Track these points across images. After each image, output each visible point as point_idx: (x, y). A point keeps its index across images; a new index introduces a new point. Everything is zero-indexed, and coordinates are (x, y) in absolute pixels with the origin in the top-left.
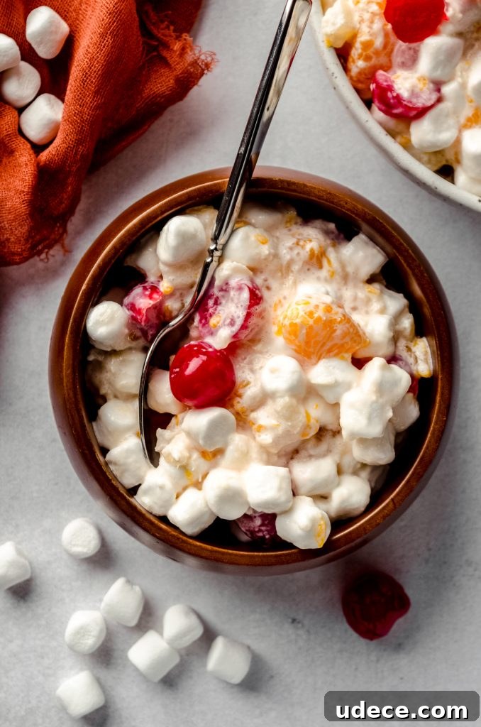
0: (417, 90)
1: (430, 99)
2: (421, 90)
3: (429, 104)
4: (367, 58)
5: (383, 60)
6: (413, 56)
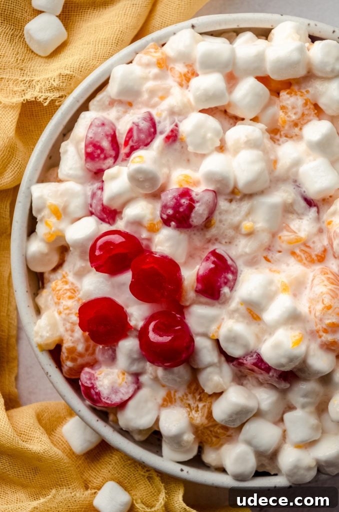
0: (116, 385)
1: (128, 393)
2: (120, 384)
3: (126, 398)
4: (73, 360)
5: (87, 359)
6: (112, 355)
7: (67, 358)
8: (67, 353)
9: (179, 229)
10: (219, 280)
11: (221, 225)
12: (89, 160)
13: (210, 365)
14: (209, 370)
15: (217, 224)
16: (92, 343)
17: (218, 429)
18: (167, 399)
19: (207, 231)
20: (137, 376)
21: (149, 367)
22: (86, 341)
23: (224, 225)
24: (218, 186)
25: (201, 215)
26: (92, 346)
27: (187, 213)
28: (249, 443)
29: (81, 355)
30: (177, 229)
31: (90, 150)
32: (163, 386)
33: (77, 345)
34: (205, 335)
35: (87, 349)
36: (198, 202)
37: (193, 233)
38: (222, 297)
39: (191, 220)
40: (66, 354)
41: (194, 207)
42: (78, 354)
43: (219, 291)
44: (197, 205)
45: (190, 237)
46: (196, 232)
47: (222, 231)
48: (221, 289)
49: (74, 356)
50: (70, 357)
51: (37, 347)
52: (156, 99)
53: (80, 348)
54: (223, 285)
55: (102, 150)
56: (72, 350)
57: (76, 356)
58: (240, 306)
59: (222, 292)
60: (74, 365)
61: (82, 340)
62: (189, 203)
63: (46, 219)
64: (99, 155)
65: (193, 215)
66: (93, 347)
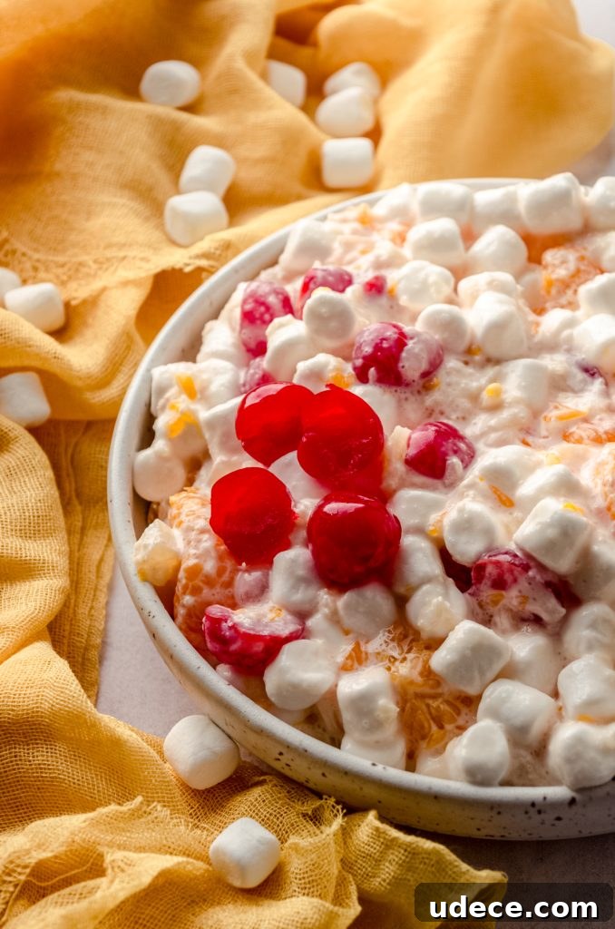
4: (196, 591)
5: (219, 593)
7: (185, 588)
8: (186, 578)
9: (383, 386)
10: (444, 443)
11: (450, 390)
12: (246, 323)
13: (428, 580)
14: (425, 588)
15: (443, 386)
16: (229, 564)
17: (441, 703)
18: (354, 654)
19: (427, 395)
20: (302, 615)
21: (324, 596)
22: (220, 558)
23: (454, 390)
24: (446, 335)
25: (416, 356)
26: (229, 570)
27: (394, 350)
28: (495, 714)
29: (209, 582)
30: (378, 385)
31: (248, 307)
32: (347, 633)
33: (205, 561)
34: (420, 531)
35: (220, 572)
36: (412, 338)
37: (403, 396)
38: (448, 472)
39: (401, 365)
40: (184, 581)
41: (405, 345)
42: (203, 578)
43: (445, 461)
44: (410, 344)
45: (399, 402)
46: (408, 395)
47: (451, 398)
48: (448, 458)
49: (198, 582)
50: (190, 584)
51: (136, 575)
52: (354, 254)
53: (210, 566)
54: (450, 453)
55: (268, 308)
56: (194, 572)
57: (201, 584)
58: (478, 480)
59: (448, 462)
60: (196, 601)
61: (213, 554)
62: (399, 338)
63: (172, 401)
64: (262, 315)
65: (404, 355)
66: (231, 572)
